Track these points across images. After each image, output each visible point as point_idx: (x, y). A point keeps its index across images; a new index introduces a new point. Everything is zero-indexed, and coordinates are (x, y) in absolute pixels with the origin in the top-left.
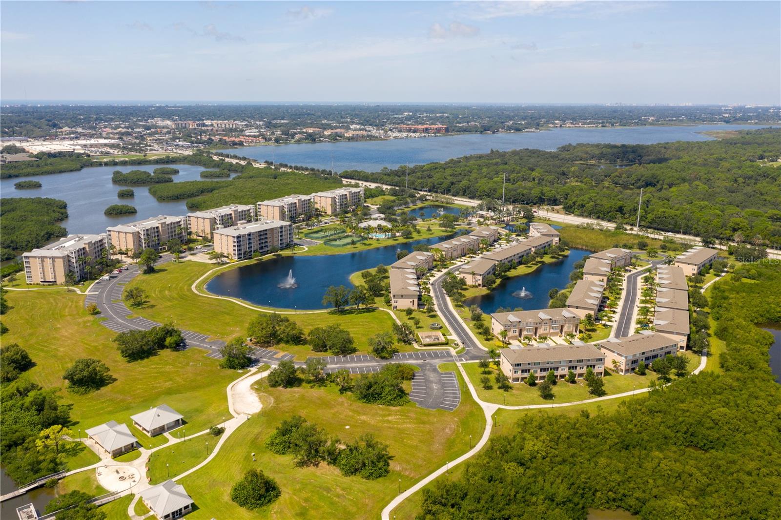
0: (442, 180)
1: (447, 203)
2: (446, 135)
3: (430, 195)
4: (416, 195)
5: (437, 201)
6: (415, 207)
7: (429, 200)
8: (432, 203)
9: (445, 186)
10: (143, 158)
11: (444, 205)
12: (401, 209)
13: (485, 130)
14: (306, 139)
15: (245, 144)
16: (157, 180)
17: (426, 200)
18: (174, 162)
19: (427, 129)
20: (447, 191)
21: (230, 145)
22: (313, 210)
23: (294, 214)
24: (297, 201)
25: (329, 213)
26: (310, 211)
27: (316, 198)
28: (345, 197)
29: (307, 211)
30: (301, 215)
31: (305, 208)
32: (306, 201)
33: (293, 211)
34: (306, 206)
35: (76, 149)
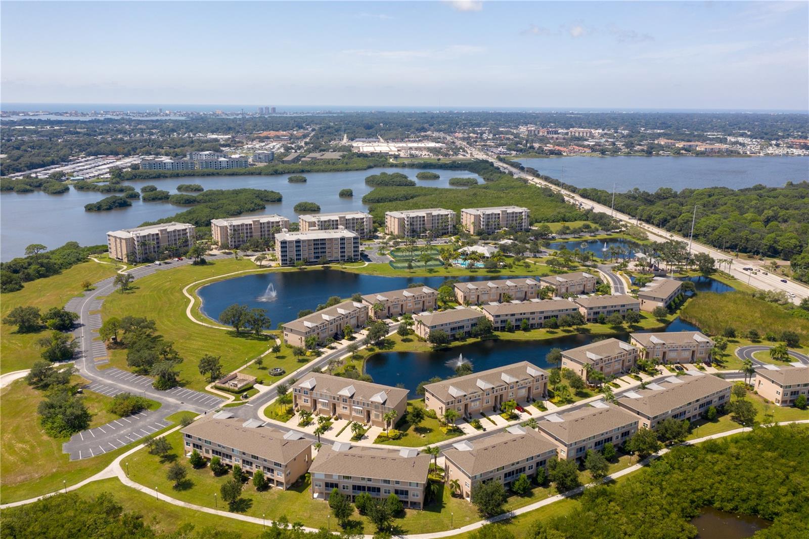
7: (623, 231)
10: (437, 161)
11: (634, 240)
15: (563, 154)
16: (398, 183)
17: (620, 232)
22: (449, 227)
23: (420, 228)
24: (425, 215)
25: (472, 233)
26: (447, 227)
27: (464, 214)
28: (497, 216)
29: (440, 228)
30: (426, 230)
31: (438, 223)
32: (442, 215)
33: (420, 225)
34: (440, 221)
35: (391, 151)
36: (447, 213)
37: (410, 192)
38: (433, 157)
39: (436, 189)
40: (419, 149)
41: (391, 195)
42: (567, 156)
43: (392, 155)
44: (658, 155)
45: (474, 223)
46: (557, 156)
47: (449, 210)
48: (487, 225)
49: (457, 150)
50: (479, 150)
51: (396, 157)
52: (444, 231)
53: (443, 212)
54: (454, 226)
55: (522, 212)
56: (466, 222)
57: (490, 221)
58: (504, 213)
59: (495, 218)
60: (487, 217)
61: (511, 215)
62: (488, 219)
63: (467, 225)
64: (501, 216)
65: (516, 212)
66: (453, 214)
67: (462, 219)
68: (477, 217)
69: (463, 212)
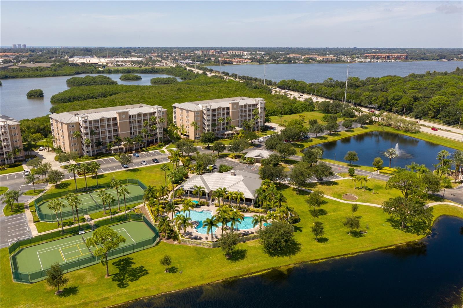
0: (401, 94)
1: (407, 131)
2: (405, 61)
3: (378, 116)
4: (357, 113)
5: (390, 125)
6: (349, 134)
7: (376, 122)
8: (380, 129)
9: (404, 101)
10: (139, 69)
11: (401, 133)
12: (321, 138)
13: (441, 58)
14: (284, 61)
15: (233, 63)
17: (371, 123)
18: (157, 72)
19: (388, 56)
20: (407, 110)
21: (221, 63)
22: (158, 131)
23: (110, 137)
24: (117, 116)
25: (192, 137)
26: (154, 133)
27: (177, 110)
28: (225, 111)
29: (144, 134)
30: (120, 141)
31: (140, 127)
32: (145, 115)
33: (109, 132)
34: (143, 124)
35: (100, 62)
36: (152, 111)
37: (108, 90)
38: (136, 67)
39: (138, 87)
40: (125, 62)
41: (86, 93)
42: (236, 64)
43: (101, 65)
44: (295, 63)
45: (194, 124)
46: (229, 65)
47: (156, 106)
48: (214, 125)
49: (154, 62)
50: (171, 62)
51: (104, 66)
52: (150, 139)
53: (147, 109)
54: (165, 130)
55: (257, 104)
56: (182, 123)
57: (217, 118)
58: (235, 106)
59: (223, 114)
60: (212, 114)
61: (243, 108)
62: (214, 115)
63: (184, 127)
64: (231, 110)
65: (249, 105)
66: (163, 111)
67: (175, 117)
68: (198, 114)
69: (175, 107)
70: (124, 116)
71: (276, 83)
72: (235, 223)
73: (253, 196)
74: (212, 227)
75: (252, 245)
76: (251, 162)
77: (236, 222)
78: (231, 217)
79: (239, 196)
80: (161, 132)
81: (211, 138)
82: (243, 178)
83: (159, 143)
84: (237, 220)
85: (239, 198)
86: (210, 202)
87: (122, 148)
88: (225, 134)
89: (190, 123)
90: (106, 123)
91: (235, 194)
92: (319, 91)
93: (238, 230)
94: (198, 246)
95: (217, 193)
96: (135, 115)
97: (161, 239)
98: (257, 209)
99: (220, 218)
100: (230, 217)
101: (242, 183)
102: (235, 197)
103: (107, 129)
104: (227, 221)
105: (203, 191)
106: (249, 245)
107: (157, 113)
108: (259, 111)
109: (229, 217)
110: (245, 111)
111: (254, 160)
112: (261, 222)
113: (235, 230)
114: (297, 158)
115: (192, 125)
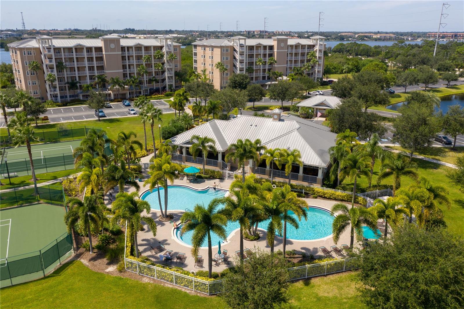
6: (454, 91)
14: (335, 38)
22: (166, 74)
23: (92, 77)
24: (102, 45)
26: (161, 77)
27: (198, 50)
28: (268, 52)
29: (144, 77)
30: (106, 84)
32: (147, 48)
33: (91, 68)
36: (157, 44)
45: (220, 65)
48: (250, 70)
54: (178, 74)
55: (314, 46)
56: (204, 67)
57: (254, 61)
58: (282, 45)
59: (265, 55)
60: (247, 54)
61: (294, 50)
62: (251, 56)
63: (207, 73)
64: (275, 50)
65: (302, 46)
66: (174, 46)
67: (196, 61)
68: (227, 51)
69: (195, 46)
70: (112, 46)
71: (331, 48)
72: (279, 224)
73: (321, 162)
74: (211, 233)
75: (331, 295)
76: (308, 114)
77: (283, 222)
78: (271, 205)
79: (290, 159)
80: (172, 77)
81: (243, 82)
82: (298, 126)
83: (168, 92)
84: (287, 218)
85: (290, 163)
86: (227, 172)
87: (110, 95)
88: (266, 85)
89: (214, 65)
90: (85, 54)
91: (281, 155)
92: (389, 53)
93: (286, 242)
94: (169, 285)
95: (238, 148)
96: (131, 47)
97: (78, 256)
98: (329, 191)
99: (235, 206)
100: (265, 206)
101: (296, 134)
102: (279, 161)
103: (86, 64)
104: (257, 219)
105: (211, 147)
106: (321, 294)
107: (165, 47)
108: (317, 55)
109: (261, 207)
110: (296, 54)
111: (313, 112)
112: (357, 225)
113: (280, 242)
114: (384, 114)
115: (217, 68)
